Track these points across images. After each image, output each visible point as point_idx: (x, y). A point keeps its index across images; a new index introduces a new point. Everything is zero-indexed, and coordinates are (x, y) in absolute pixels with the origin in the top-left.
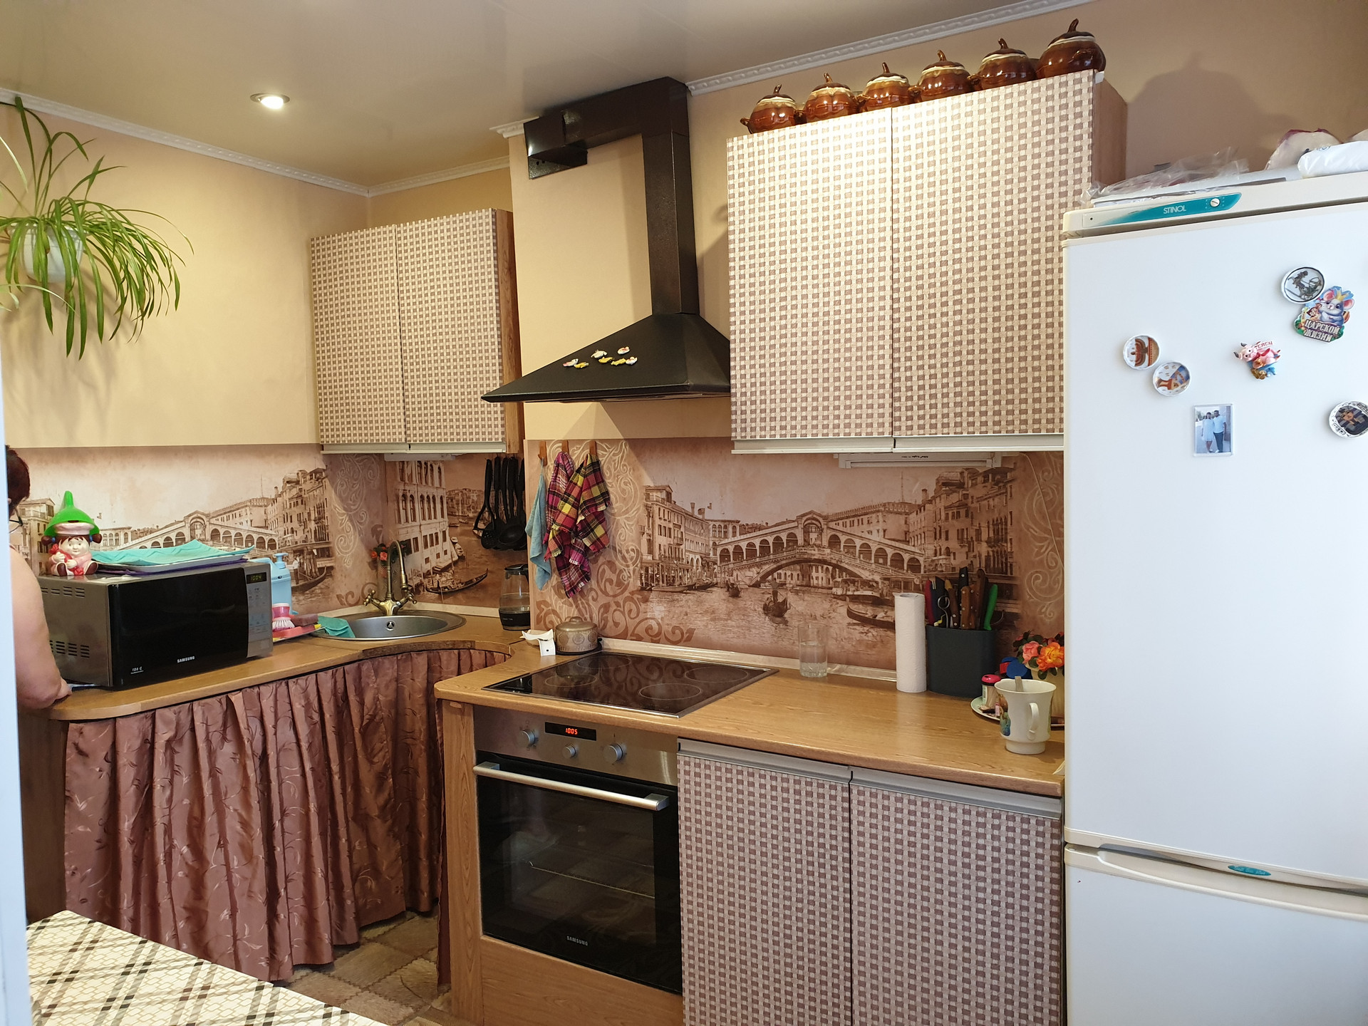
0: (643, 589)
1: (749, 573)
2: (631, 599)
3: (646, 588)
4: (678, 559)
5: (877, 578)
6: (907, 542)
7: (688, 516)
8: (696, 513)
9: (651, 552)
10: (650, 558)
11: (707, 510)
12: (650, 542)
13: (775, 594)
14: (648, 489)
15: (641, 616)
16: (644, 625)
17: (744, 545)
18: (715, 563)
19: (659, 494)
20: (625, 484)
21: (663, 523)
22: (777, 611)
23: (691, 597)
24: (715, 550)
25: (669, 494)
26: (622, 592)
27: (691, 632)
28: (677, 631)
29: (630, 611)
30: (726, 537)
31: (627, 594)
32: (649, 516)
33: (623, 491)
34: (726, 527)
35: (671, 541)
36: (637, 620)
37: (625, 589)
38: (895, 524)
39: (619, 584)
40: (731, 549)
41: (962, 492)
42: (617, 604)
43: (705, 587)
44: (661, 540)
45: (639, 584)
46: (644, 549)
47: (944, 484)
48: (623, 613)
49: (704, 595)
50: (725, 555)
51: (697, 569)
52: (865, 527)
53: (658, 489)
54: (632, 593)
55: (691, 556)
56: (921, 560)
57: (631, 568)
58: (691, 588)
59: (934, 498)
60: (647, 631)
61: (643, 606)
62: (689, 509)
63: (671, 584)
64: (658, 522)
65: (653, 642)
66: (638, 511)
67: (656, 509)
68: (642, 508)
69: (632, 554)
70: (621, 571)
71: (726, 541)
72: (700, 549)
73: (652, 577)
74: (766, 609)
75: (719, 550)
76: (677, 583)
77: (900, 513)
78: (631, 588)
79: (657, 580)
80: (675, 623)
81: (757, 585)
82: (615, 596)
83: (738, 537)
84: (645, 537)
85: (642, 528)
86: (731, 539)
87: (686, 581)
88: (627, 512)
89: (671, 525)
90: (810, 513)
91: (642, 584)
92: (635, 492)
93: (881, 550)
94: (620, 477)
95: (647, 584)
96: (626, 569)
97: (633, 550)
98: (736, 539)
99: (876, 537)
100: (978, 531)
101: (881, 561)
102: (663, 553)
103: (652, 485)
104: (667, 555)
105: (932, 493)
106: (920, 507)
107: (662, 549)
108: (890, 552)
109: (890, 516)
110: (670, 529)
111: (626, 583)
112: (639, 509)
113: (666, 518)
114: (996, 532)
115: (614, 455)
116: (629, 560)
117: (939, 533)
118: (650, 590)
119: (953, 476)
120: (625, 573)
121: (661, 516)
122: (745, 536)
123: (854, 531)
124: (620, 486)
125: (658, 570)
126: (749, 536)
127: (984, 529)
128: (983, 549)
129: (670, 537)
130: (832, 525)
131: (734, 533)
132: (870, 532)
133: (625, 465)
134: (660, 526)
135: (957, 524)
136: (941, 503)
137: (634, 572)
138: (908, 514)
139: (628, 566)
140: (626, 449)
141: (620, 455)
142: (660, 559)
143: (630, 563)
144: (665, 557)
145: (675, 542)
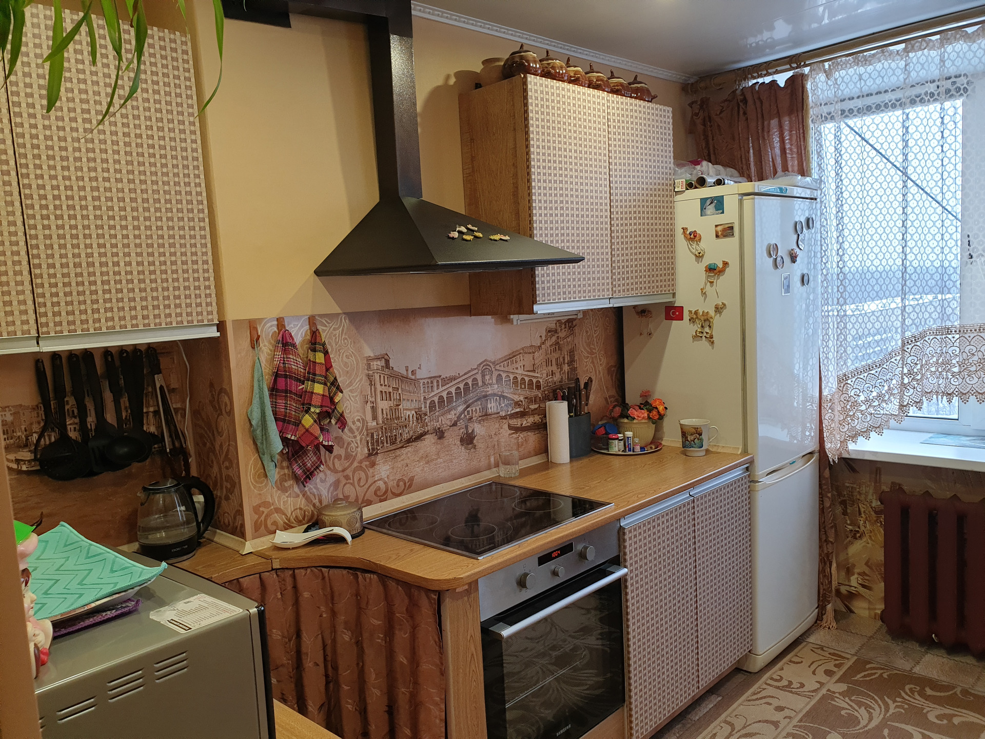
0: (370, 455)
1: (449, 416)
2: (360, 468)
4: (398, 418)
5: (522, 398)
6: (534, 371)
7: (403, 378)
8: (410, 375)
9: (375, 418)
10: (374, 423)
11: (418, 371)
13: (467, 427)
14: (369, 360)
15: (370, 481)
16: (373, 489)
17: (444, 395)
18: (426, 415)
19: (379, 363)
20: (347, 357)
21: (384, 389)
22: (468, 440)
24: (425, 403)
25: (387, 362)
26: (352, 464)
27: (411, 479)
28: (401, 483)
29: (360, 480)
30: (432, 391)
31: (355, 464)
32: (371, 385)
33: (346, 364)
34: (432, 382)
35: (391, 403)
36: (367, 486)
37: (354, 459)
38: (527, 360)
39: (348, 457)
40: (436, 399)
41: (557, 335)
42: (347, 477)
43: (419, 437)
44: (384, 405)
45: (366, 451)
46: (369, 416)
47: (549, 331)
48: (353, 484)
49: (419, 444)
50: (432, 406)
51: (413, 423)
52: (515, 365)
53: (378, 358)
54: (361, 462)
55: (408, 413)
56: (541, 380)
57: (358, 438)
58: (409, 441)
59: (545, 340)
60: (375, 494)
61: (371, 470)
62: (404, 373)
63: (393, 443)
64: (379, 388)
65: (381, 501)
66: (362, 381)
67: (377, 376)
68: (365, 378)
69: (358, 423)
70: (349, 444)
71: (433, 394)
72: (415, 405)
73: (377, 441)
74: (462, 440)
75: (428, 402)
76: (398, 440)
77: (530, 353)
78: (359, 457)
79: (382, 443)
80: (398, 477)
81: (455, 424)
82: (343, 471)
83: (441, 389)
84: (369, 405)
85: (365, 396)
86: (436, 392)
87: (406, 436)
88: (351, 384)
89: (391, 390)
90: (485, 360)
91: (369, 450)
92: (357, 364)
93: (523, 379)
94: (342, 351)
95: (373, 449)
96: (353, 440)
97: (358, 420)
98: (439, 391)
99: (520, 371)
100: (564, 358)
101: (523, 386)
102: (385, 416)
103: (372, 355)
104: (389, 417)
105: (544, 338)
106: (540, 347)
107: (384, 412)
108: (527, 379)
109: (526, 355)
110: (390, 393)
111: (354, 454)
112: (361, 380)
113: (386, 383)
114: (570, 356)
115: (335, 329)
116: (355, 431)
117: (548, 362)
118: (377, 453)
119: (553, 326)
120: (352, 445)
121: (382, 382)
122: (445, 387)
123: (510, 369)
124: (342, 360)
125: (382, 433)
126: (448, 386)
127: (566, 356)
128: (566, 368)
129: (390, 400)
130: (498, 367)
131: (438, 385)
132: (517, 368)
133: (346, 339)
134: (381, 392)
135: (556, 355)
136: (548, 343)
137: (361, 441)
138: (534, 353)
139: (355, 437)
140: (346, 323)
141: (341, 329)
142: (383, 422)
143: (357, 433)
144: (387, 419)
145: (395, 403)
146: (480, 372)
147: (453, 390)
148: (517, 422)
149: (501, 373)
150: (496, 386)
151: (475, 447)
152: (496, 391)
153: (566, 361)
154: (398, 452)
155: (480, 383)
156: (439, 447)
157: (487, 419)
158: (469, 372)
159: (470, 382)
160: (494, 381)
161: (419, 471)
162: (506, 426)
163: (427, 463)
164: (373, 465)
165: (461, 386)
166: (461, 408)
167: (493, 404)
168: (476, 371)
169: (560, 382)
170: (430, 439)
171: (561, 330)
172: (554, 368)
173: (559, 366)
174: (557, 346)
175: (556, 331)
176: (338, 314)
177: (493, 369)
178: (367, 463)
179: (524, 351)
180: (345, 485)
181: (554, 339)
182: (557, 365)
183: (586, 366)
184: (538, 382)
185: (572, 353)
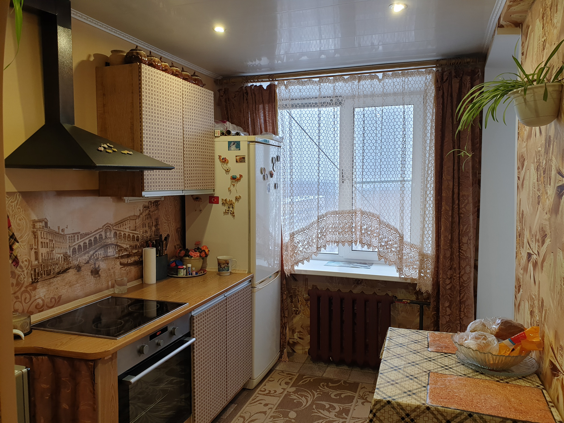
0: (33, 282)
1: (84, 257)
2: (26, 291)
3: (35, 282)
4: (52, 259)
5: (128, 246)
6: (135, 230)
7: (55, 234)
8: (60, 232)
9: (37, 259)
10: (36, 262)
11: (66, 229)
12: (36, 253)
13: (95, 264)
14: (34, 222)
15: (32, 299)
16: (34, 304)
17: (82, 244)
18: (70, 257)
19: (41, 224)
20: (20, 220)
21: (43, 240)
22: (96, 272)
23: (59, 279)
24: (70, 249)
25: (46, 223)
26: (20, 289)
27: (60, 297)
28: (53, 300)
29: (26, 299)
30: (74, 242)
31: (23, 289)
32: (35, 238)
33: (19, 225)
34: (74, 236)
35: (48, 250)
36: (30, 303)
37: (22, 286)
38: (132, 224)
39: (18, 284)
40: (76, 247)
41: (149, 210)
42: (17, 298)
43: (65, 271)
44: (43, 251)
45: (31, 280)
46: (33, 258)
48: (21, 302)
49: (65, 275)
50: (74, 251)
51: (61, 262)
52: (124, 227)
53: (40, 221)
54: (27, 287)
55: (59, 256)
56: (139, 236)
57: (25, 272)
58: (59, 273)
59: (142, 212)
60: (36, 307)
61: (33, 292)
62: (57, 230)
63: (48, 274)
64: (40, 240)
65: (40, 312)
67: (39, 233)
68: (31, 234)
69: (26, 263)
70: (19, 276)
71: (75, 243)
72: (63, 251)
73: (38, 274)
74: (92, 272)
75: (72, 249)
76: (52, 273)
77: (134, 220)
78: (26, 284)
79: (41, 275)
80: (52, 296)
81: (88, 262)
82: (15, 293)
83: (80, 241)
84: (33, 251)
85: (31, 245)
86: (77, 242)
87: (57, 270)
88: (21, 237)
89: (48, 241)
90: (107, 224)
91: (32, 279)
92: (26, 224)
93: (129, 235)
94: (16, 216)
95: (35, 279)
96: (22, 273)
97: (26, 261)
98: (79, 241)
99: (128, 230)
100: (153, 223)
101: (129, 239)
102: (44, 258)
103: (36, 219)
104: (46, 258)
105: (141, 211)
106: (139, 216)
107: (43, 255)
108: (131, 235)
109: (131, 221)
110: (47, 243)
111: (22, 282)
112: (28, 235)
113: (45, 237)
114: (156, 222)
115: (12, 202)
116: (24, 267)
117: (144, 225)
118: (38, 282)
119: (147, 204)
120: (21, 276)
121: (42, 236)
122: (82, 240)
123: (121, 229)
124: (16, 222)
125: (42, 268)
126: (84, 239)
127: (154, 222)
128: (154, 228)
129: (48, 247)
130: (114, 228)
131: (78, 238)
132: (126, 229)
133: (19, 208)
134: (42, 242)
135: (148, 221)
136: (144, 214)
137: (27, 274)
138: (136, 220)
139: (23, 271)
140: (20, 198)
141: (16, 202)
142: (42, 261)
143: (24, 269)
144: (45, 260)
145: (51, 249)
146: (104, 230)
147: (87, 241)
148: (125, 261)
149: (117, 231)
150: (113, 239)
151: (99, 276)
152: (113, 242)
153: (154, 225)
154: (52, 280)
155: (104, 237)
156: (78, 276)
157: (107, 259)
158: (97, 230)
159: (98, 236)
160: (112, 236)
161: (64, 292)
162: (118, 263)
163: (70, 286)
164: (35, 289)
165: (92, 239)
166: (91, 253)
167: (111, 250)
168: (101, 230)
169: (150, 237)
170: (72, 272)
171: (151, 207)
172: (147, 228)
173: (150, 227)
174: (149, 216)
175: (148, 207)
176: (15, 192)
177: (112, 229)
178: (31, 288)
179: (130, 218)
180: (15, 302)
181: (147, 212)
182: (149, 226)
183: (165, 227)
184: (138, 237)
185: (157, 220)
